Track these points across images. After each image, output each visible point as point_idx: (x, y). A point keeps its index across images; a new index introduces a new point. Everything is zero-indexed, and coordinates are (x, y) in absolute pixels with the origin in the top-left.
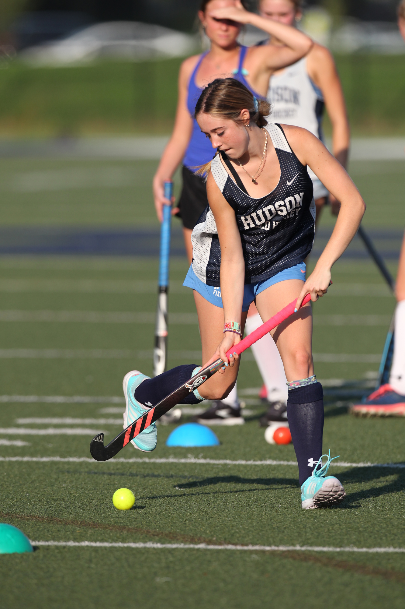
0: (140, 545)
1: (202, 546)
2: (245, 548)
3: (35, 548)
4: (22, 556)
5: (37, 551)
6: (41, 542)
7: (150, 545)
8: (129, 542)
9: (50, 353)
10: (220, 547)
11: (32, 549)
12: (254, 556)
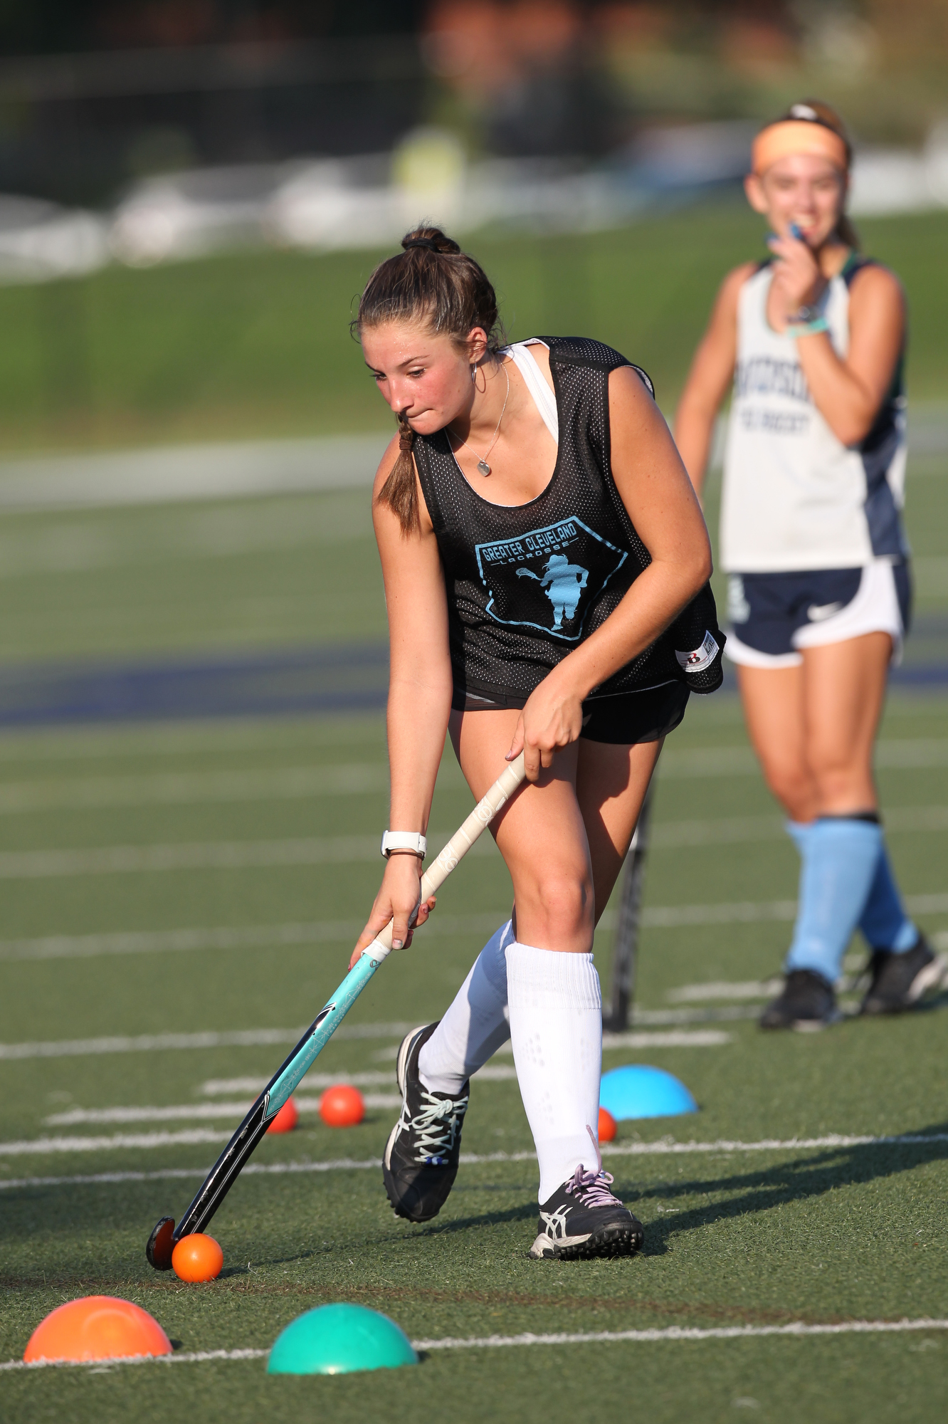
0: (653, 1334)
1: (795, 1328)
2: (895, 1327)
3: (423, 1356)
4: (401, 1372)
5: (429, 1362)
6: (425, 1342)
7: (674, 1333)
8: (624, 1330)
9: (185, 939)
10: (837, 1329)
11: (415, 1357)
12: (927, 1343)
